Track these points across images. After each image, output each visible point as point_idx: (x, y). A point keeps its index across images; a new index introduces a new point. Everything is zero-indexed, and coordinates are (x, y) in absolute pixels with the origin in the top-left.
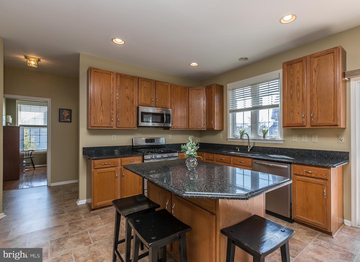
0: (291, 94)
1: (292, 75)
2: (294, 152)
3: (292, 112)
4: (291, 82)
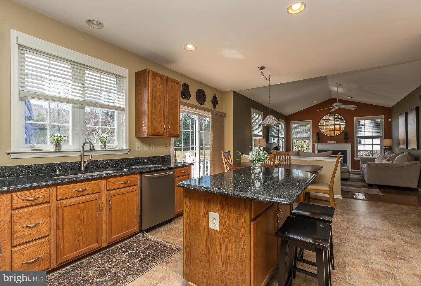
0: (154, 104)
1: (155, 86)
2: (139, 161)
3: (155, 121)
4: (155, 92)
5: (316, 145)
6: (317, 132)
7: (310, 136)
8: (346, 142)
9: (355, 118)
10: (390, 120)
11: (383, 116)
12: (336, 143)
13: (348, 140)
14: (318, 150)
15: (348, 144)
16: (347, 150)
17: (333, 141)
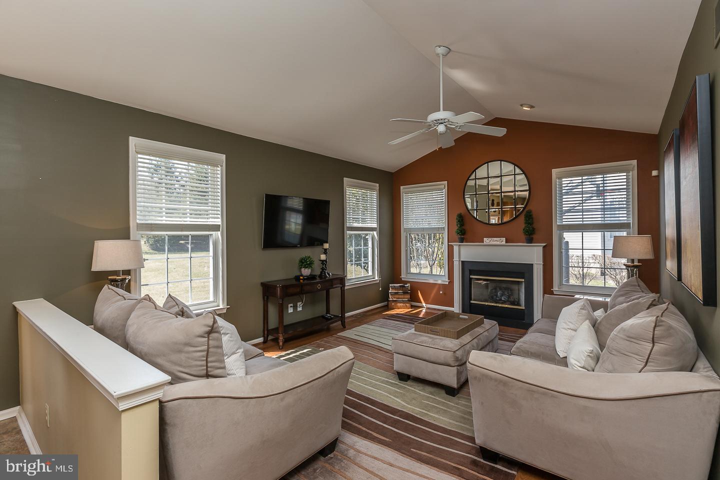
5: (456, 249)
6: (459, 213)
7: (443, 223)
8: (530, 240)
9: (555, 172)
10: (654, 173)
11: (635, 162)
12: (504, 243)
13: (534, 236)
14: (463, 262)
15: (535, 248)
16: (533, 264)
17: (498, 239)
